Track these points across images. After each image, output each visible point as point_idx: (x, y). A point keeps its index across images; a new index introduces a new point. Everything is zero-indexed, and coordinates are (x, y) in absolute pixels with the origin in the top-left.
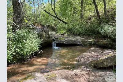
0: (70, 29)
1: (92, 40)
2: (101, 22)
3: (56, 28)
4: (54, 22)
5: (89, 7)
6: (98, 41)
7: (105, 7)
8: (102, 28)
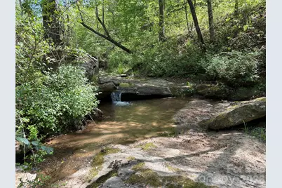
0: (138, 65)
1: (189, 86)
2: (204, 50)
3: (106, 62)
4: (99, 48)
5: (175, 17)
6: (202, 88)
7: (211, 19)
8: (207, 61)
